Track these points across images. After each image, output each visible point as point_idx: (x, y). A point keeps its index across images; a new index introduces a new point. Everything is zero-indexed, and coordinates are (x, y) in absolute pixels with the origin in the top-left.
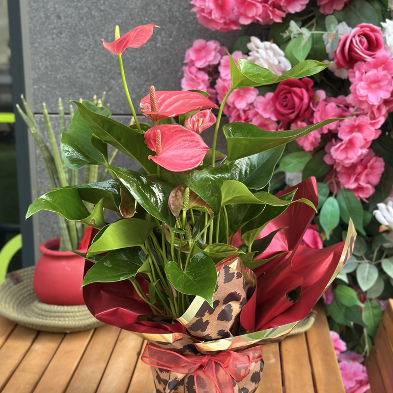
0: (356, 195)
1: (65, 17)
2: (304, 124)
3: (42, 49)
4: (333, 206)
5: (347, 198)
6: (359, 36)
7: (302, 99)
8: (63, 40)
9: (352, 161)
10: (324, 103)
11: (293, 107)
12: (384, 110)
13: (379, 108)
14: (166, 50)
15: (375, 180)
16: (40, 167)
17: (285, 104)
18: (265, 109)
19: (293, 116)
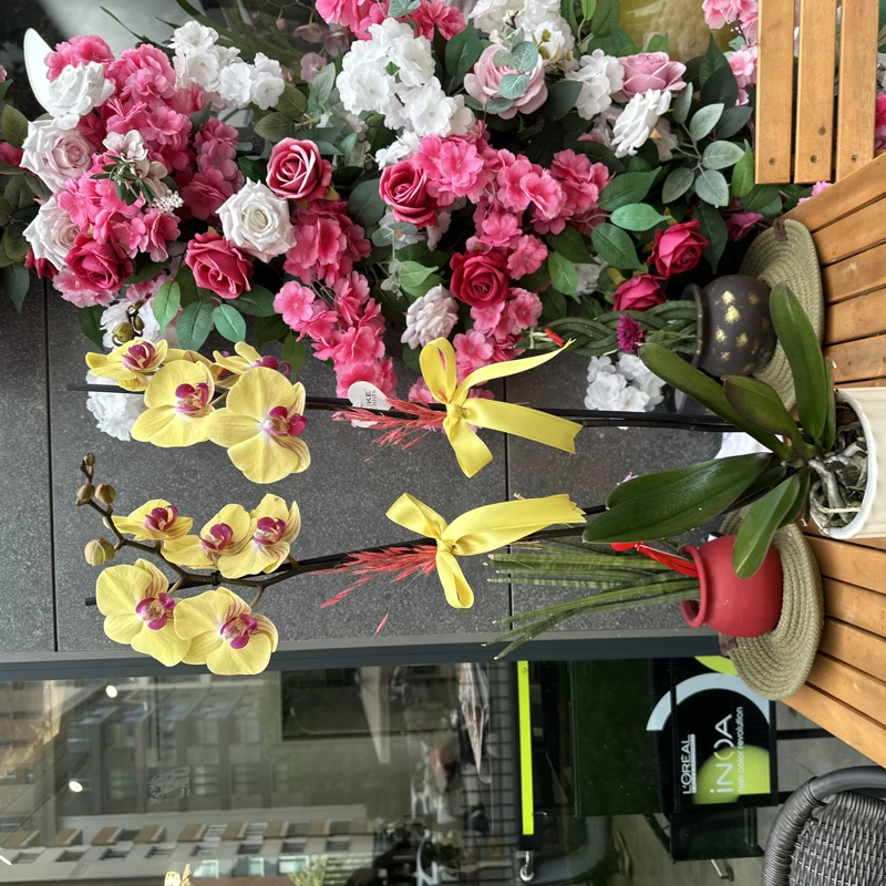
0: (606, 184)
1: (388, 589)
2: (511, 258)
3: (428, 620)
4: (623, 214)
5: (612, 198)
6: (395, 195)
7: (478, 265)
8: (416, 592)
9: (559, 188)
10: (483, 237)
11: (488, 275)
12: (490, 151)
13: (489, 158)
14: (423, 459)
15: (583, 161)
16: (583, 626)
17: (484, 288)
18: (491, 319)
19: (500, 276)
